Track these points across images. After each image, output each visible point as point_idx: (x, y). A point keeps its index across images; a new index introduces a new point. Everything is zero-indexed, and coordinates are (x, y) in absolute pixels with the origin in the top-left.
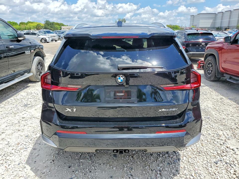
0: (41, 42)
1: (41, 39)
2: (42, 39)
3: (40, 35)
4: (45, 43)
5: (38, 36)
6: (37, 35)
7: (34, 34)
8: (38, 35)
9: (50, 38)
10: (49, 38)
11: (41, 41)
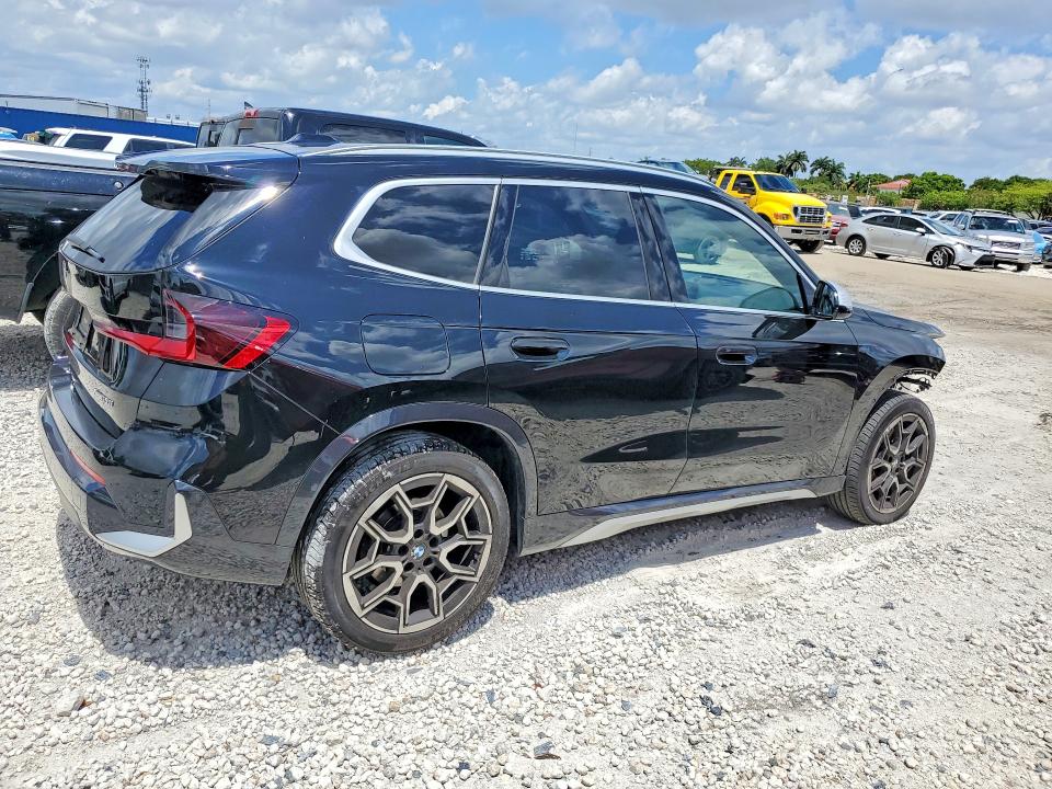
0: (930, 263)
1: (929, 250)
2: (938, 248)
3: (932, 233)
4: (942, 267)
5: (923, 234)
6: (918, 229)
7: (911, 225)
8: (923, 230)
9: (976, 248)
10: (969, 247)
11: (929, 258)
